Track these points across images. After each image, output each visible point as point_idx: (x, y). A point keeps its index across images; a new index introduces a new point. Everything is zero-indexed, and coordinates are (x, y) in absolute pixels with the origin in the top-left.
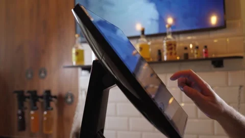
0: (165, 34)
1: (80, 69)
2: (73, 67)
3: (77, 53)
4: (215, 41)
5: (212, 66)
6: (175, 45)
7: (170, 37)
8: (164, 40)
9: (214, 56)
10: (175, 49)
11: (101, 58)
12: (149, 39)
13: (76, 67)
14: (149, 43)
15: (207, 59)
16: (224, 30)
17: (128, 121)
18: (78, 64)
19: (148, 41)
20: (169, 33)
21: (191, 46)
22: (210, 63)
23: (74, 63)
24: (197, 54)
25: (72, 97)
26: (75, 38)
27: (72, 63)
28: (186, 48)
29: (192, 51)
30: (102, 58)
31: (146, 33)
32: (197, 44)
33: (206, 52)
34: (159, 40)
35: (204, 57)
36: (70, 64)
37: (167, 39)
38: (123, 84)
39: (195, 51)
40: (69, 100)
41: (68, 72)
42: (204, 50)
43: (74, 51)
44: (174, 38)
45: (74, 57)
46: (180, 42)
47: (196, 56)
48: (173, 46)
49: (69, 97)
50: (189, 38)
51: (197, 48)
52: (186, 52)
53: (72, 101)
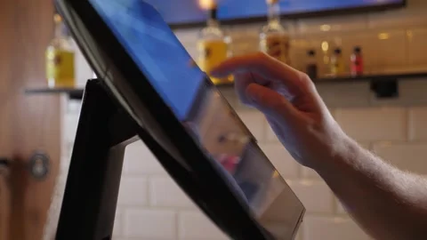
0: (262, 20)
1: (64, 98)
2: (48, 91)
3: (59, 60)
4: (384, 36)
5: (373, 95)
6: (287, 46)
7: (275, 25)
8: (261, 32)
9: (375, 72)
10: (287, 54)
11: (102, 75)
12: (228, 29)
13: (57, 91)
14: (228, 40)
15: (359, 78)
16: (402, 11)
17: (177, 218)
18: (62, 85)
19: (225, 34)
20: (274, 17)
21: (325, 46)
22: (366, 86)
23: (52, 83)
24: (337, 65)
25: (46, 161)
26: (54, 25)
27: (47, 83)
28: (312, 53)
29: (326, 59)
30: (106, 74)
31: (221, 15)
32: (338, 42)
33: (358, 63)
34: (251, 31)
35: (353, 73)
36: (40, 85)
37: (270, 31)
38: (155, 137)
39: (334, 60)
40: (39, 169)
41: (37, 104)
42: (353, 58)
43: (51, 54)
44: (285, 28)
45: (51, 68)
46: (299, 37)
47: (334, 72)
48: (282, 47)
49: (39, 161)
50: (325, 28)
51: (338, 52)
52: (311, 60)
53: (46, 172)
